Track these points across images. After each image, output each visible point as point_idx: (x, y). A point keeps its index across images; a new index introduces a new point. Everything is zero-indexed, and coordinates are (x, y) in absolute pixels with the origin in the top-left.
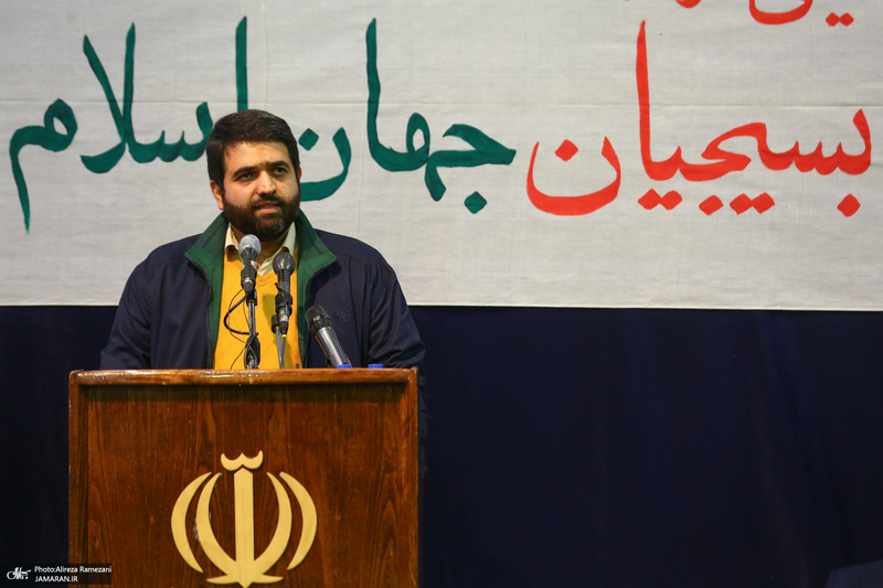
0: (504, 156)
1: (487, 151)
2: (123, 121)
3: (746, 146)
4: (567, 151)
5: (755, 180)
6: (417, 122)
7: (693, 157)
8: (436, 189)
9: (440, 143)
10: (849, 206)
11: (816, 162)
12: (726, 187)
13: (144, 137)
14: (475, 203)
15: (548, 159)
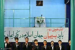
0: (43, 36)
1: (42, 36)
2: (28, 35)
3: (52, 36)
4: (45, 36)
5: (52, 37)
6: (39, 35)
7: (50, 36)
8: (40, 38)
9: (40, 36)
10: (56, 38)
11: (54, 37)
12: (51, 38)
13: (29, 36)
14: (42, 38)
15: (44, 37)
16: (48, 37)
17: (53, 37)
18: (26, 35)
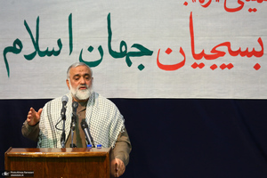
0: (150, 53)
1: (144, 52)
2: (36, 45)
3: (224, 49)
4: (169, 51)
5: (227, 59)
6: (123, 43)
7: (208, 52)
8: (129, 63)
9: (130, 49)
10: (257, 67)
11: (246, 54)
12: (218, 62)
13: (42, 49)
14: (141, 67)
16: (190, 60)
17: (233, 53)
18: (18, 42)
